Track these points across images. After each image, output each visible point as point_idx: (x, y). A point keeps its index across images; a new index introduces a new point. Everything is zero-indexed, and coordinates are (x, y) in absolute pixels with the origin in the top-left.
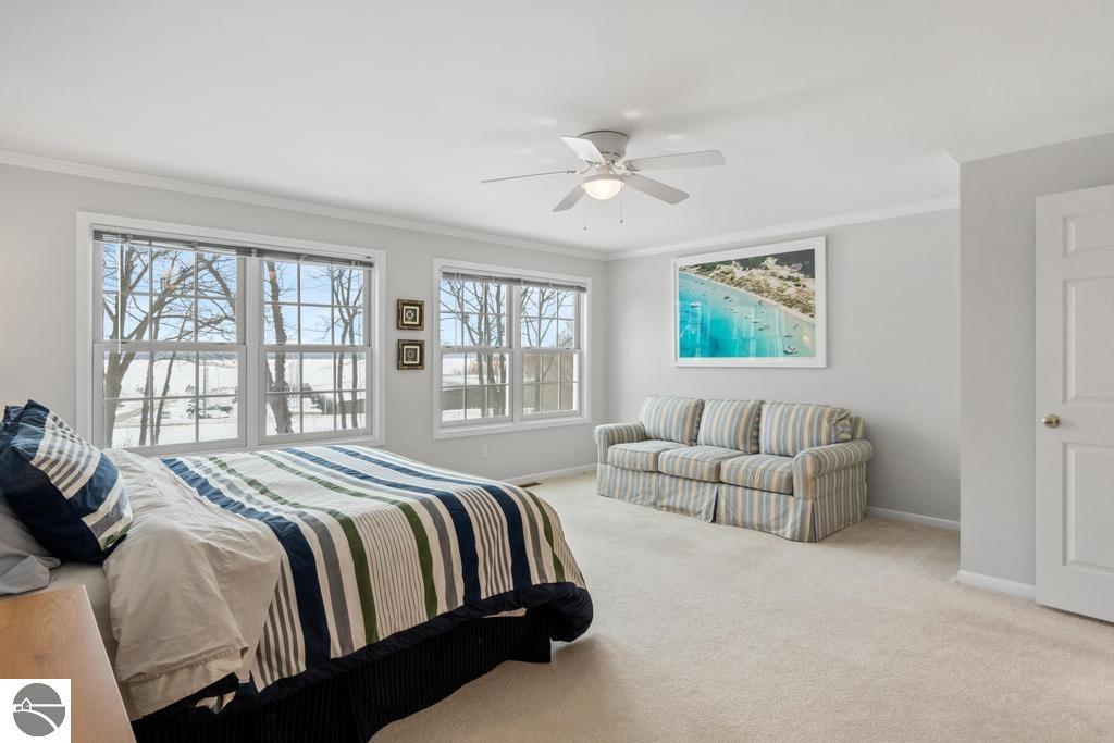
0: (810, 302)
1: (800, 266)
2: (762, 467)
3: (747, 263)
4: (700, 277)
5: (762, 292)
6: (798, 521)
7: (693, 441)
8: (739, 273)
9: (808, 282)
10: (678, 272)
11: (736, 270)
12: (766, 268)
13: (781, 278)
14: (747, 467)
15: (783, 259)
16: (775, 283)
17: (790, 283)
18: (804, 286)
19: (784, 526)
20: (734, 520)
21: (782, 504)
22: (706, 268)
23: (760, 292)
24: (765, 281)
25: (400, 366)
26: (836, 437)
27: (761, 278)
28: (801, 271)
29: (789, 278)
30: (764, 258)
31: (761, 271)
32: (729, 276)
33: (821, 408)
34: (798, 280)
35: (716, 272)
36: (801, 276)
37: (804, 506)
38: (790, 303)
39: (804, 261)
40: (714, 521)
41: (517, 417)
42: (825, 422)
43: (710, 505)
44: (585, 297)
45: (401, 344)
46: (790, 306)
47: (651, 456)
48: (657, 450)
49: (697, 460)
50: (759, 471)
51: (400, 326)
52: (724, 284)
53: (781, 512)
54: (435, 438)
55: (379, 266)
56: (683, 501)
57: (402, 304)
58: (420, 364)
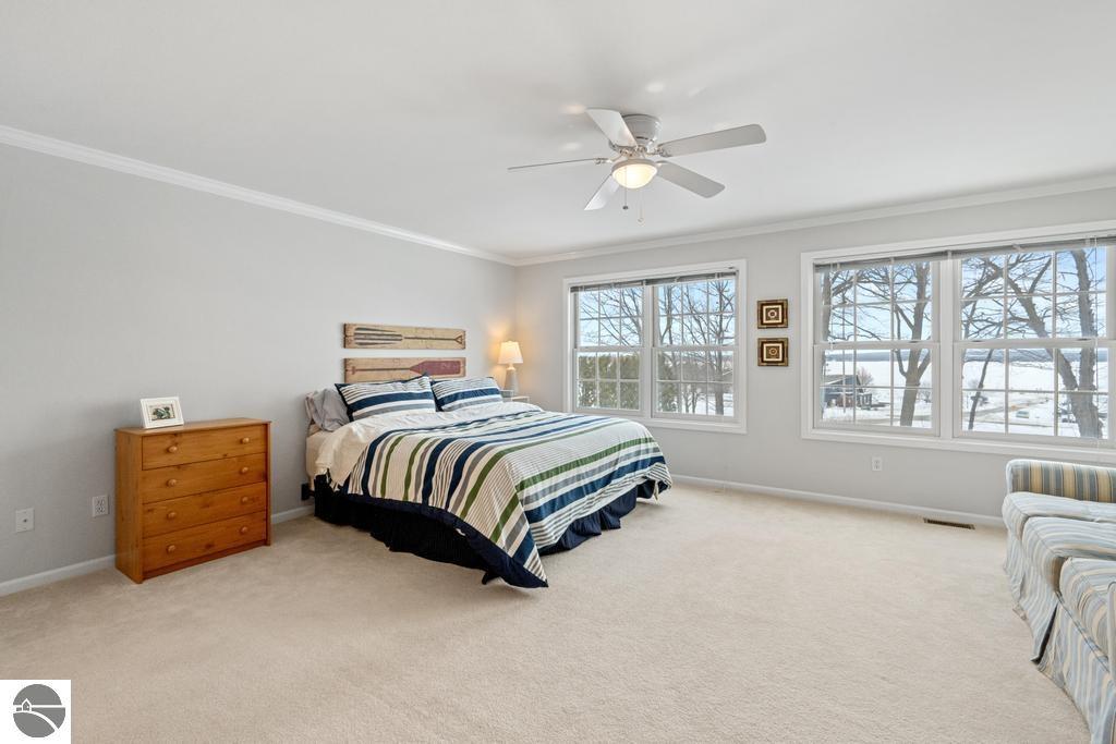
14: (1082, 579)
20: (1062, 676)
21: (1097, 680)
25: (761, 363)
40: (1037, 661)
41: (946, 432)
43: (1043, 628)
45: (762, 343)
47: (1025, 516)
49: (1043, 543)
50: (1089, 592)
51: (762, 325)
53: (1095, 698)
54: (803, 437)
55: (742, 275)
56: (1033, 609)
57: (763, 305)
58: (784, 362)
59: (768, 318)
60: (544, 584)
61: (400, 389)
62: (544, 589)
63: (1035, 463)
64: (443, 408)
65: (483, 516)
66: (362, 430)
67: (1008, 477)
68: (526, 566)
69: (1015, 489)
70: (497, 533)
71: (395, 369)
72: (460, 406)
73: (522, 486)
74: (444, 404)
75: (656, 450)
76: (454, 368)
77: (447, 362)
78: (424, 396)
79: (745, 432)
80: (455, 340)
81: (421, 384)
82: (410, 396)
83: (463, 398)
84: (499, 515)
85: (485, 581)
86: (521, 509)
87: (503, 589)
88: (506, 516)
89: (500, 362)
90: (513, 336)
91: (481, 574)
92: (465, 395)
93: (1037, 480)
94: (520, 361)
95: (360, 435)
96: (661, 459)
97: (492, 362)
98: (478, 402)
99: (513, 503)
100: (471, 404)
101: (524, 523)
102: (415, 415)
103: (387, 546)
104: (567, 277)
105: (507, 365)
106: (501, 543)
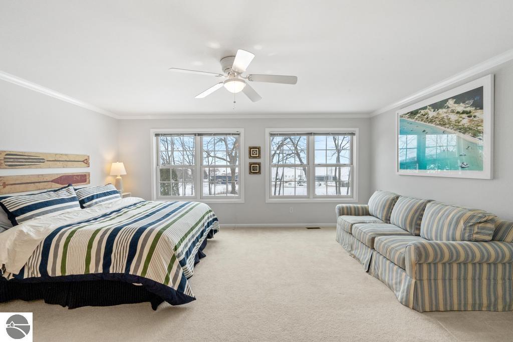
0: (479, 128)
1: (471, 102)
2: (392, 246)
3: (436, 106)
4: (410, 120)
5: (445, 124)
6: (405, 291)
7: (387, 220)
8: (432, 114)
9: (478, 113)
10: (399, 118)
11: (429, 112)
12: (448, 107)
13: (458, 113)
14: (385, 244)
15: (459, 99)
16: (454, 117)
17: (464, 116)
18: (475, 117)
19: (399, 291)
20: (378, 275)
21: (399, 275)
22: (413, 114)
23: (444, 125)
24: (447, 116)
25: (250, 173)
26: (469, 236)
27: (445, 115)
28: (472, 105)
29: (464, 112)
30: (447, 100)
31: (445, 110)
32: (426, 117)
33: (465, 211)
34: (470, 112)
35: (418, 115)
36: (472, 109)
37: (410, 282)
38: (464, 130)
39: (475, 97)
40: (368, 272)
41: (311, 196)
42: (462, 223)
43: (368, 261)
44: (355, 137)
45: (251, 164)
46: (464, 133)
47: (350, 224)
48: (353, 222)
49: (365, 233)
50: (390, 248)
51: (250, 157)
52: (422, 122)
53: (398, 280)
54: (266, 202)
55: (242, 135)
56: (359, 254)
57: (251, 148)
58: (259, 172)
59: (253, 154)
60: (194, 299)
61: (54, 196)
62: (195, 301)
63: (344, 205)
64: (84, 205)
65: (157, 272)
66: (32, 229)
67: (337, 211)
68: (184, 293)
69: (340, 215)
70: (167, 279)
71: (39, 182)
72: (96, 203)
73: (176, 249)
74: (84, 203)
75: (214, 215)
76: (83, 178)
77: (78, 176)
78: (73, 199)
79: (243, 202)
80: (83, 161)
81: (68, 191)
82: (62, 201)
83: (97, 198)
84: (166, 268)
85: (155, 308)
86: (177, 261)
87: (168, 309)
88: (170, 268)
89: (111, 174)
90: (117, 159)
91: (149, 304)
92: (98, 196)
93: (345, 211)
94: (125, 173)
95: (31, 234)
96: (216, 219)
97: (105, 174)
98: (107, 200)
99: (173, 259)
100: (103, 201)
101: (180, 269)
102: (68, 213)
103: (64, 306)
104: (153, 128)
105: (117, 176)
106: (170, 285)
